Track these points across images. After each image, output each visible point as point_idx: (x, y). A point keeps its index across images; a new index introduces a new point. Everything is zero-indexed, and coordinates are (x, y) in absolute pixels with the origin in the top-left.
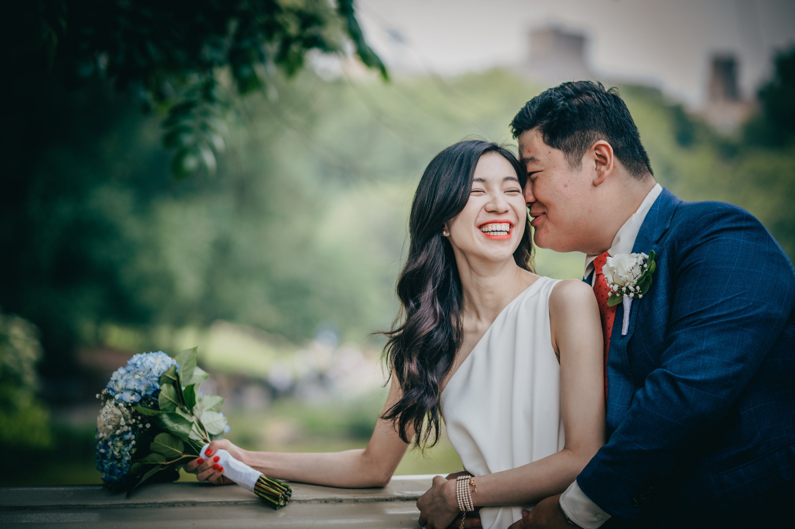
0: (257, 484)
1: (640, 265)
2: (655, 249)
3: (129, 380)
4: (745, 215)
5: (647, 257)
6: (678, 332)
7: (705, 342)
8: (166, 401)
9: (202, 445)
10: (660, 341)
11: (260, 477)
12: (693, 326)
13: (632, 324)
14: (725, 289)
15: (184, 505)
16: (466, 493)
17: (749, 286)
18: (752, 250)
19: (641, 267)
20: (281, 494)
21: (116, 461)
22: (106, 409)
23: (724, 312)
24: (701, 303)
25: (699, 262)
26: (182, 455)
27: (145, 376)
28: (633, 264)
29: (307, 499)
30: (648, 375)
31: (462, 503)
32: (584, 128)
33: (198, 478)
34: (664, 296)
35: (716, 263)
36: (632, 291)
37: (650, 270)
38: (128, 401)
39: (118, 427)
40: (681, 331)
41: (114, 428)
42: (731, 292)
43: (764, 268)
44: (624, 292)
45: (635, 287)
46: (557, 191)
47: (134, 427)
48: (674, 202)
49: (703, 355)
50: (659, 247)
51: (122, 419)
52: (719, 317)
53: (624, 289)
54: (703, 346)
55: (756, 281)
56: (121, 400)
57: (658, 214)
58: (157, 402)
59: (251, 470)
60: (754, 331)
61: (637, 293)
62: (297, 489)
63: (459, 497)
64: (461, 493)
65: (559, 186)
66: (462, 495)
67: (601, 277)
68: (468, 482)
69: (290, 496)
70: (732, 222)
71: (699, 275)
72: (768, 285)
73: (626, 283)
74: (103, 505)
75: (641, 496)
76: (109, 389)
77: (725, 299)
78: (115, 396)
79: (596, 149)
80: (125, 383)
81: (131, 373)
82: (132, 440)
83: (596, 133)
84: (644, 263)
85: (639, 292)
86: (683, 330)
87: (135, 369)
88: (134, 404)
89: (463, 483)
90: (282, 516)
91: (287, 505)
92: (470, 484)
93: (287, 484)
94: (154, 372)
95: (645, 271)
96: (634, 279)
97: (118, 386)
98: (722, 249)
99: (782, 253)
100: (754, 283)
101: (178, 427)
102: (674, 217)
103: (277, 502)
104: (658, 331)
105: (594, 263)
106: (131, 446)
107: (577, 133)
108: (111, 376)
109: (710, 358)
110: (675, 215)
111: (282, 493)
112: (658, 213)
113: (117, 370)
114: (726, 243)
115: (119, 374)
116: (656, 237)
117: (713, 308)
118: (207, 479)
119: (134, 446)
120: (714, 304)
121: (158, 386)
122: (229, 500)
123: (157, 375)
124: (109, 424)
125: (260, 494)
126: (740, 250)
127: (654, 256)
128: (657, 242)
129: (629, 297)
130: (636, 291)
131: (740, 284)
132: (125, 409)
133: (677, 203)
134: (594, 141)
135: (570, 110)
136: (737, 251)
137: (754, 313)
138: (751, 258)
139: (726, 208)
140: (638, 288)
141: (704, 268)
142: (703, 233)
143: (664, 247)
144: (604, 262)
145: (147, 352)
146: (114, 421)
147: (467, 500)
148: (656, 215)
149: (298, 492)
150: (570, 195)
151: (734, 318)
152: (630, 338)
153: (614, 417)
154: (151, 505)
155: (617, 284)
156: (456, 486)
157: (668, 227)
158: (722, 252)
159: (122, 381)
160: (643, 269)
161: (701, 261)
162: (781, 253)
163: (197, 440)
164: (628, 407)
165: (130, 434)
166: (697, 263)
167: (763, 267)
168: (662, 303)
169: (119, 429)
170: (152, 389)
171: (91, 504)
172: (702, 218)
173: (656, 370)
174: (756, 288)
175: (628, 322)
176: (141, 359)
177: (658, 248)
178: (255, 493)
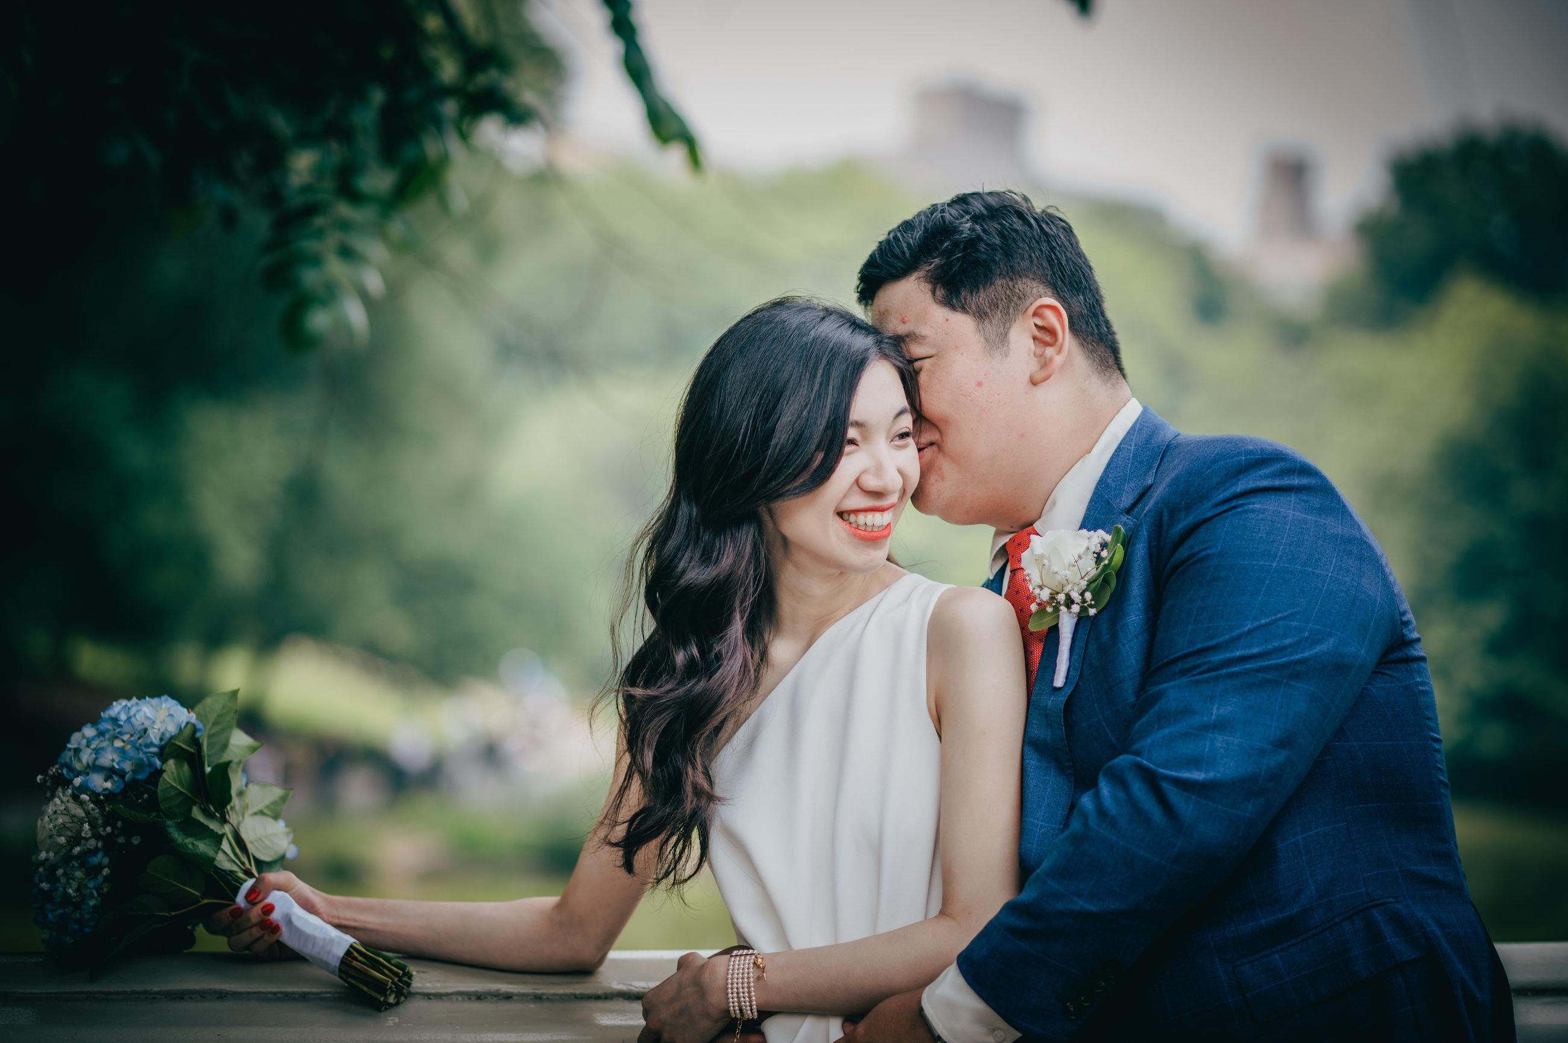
0: (344, 960)
1: (1094, 553)
2: (1124, 524)
3: (102, 749)
4: (1300, 463)
5: (1108, 538)
6: (1164, 686)
7: (1216, 706)
8: (173, 793)
9: (241, 881)
10: (1128, 702)
11: (351, 946)
12: (1195, 675)
13: (1075, 665)
14: (1257, 606)
15: (201, 997)
16: (746, 980)
17: (1302, 600)
18: (1310, 531)
19: (1095, 555)
20: (390, 981)
21: (70, 908)
22: (56, 805)
23: (1255, 650)
24: (1211, 632)
25: (1209, 551)
26: (201, 899)
27: (133, 744)
28: (1082, 550)
29: (443, 991)
30: (1105, 767)
31: (736, 999)
32: (1013, 273)
33: (229, 945)
34: (1139, 616)
35: (1241, 556)
36: (1076, 602)
37: (1113, 563)
38: (99, 790)
39: (76, 840)
40: (1171, 683)
41: (68, 842)
42: (1268, 611)
43: (1333, 566)
44: (1062, 603)
45: (1082, 594)
46: (963, 395)
47: (109, 843)
48: (1164, 436)
49: (1212, 733)
50: (1132, 521)
51: (86, 826)
52: (1244, 659)
53: (1061, 597)
54: (1212, 714)
55: (1317, 591)
56: (84, 789)
57: (1133, 457)
58: (156, 793)
59: (334, 933)
60: (1310, 688)
61: (1085, 605)
62: (424, 972)
63: (732, 989)
64: (735, 980)
65: (966, 384)
66: (737, 983)
67: (1019, 575)
68: (752, 961)
69: (409, 985)
70: (1274, 475)
71: (1208, 578)
72: (1340, 600)
73: (1066, 586)
74: (42, 993)
75: (1083, 998)
76: (62, 766)
77: (1256, 624)
78: (73, 780)
79: (1035, 314)
80: (94, 756)
81: (107, 736)
82: (104, 868)
83: (1035, 284)
84: (1102, 550)
85: (1089, 603)
86: (1174, 683)
87: (114, 730)
88: (110, 796)
89: (742, 962)
90: (392, 1024)
91: (402, 1003)
92: (755, 963)
93: (402, 962)
94: (152, 736)
95: (1102, 564)
96: (1082, 578)
97: (80, 760)
98: (1254, 528)
99: (1367, 538)
100: (1312, 595)
101: (193, 844)
102: (1162, 464)
103: (382, 996)
104: (1126, 682)
105: (1008, 548)
106: (100, 879)
107: (999, 282)
108: (68, 741)
109: (1225, 738)
110: (1165, 459)
111: (393, 980)
112: (1131, 455)
113: (79, 730)
114: (1261, 516)
115: (84, 737)
116: (1126, 500)
117: (1232, 642)
118: (248, 947)
119: (106, 879)
120: (1235, 634)
121: (158, 763)
122: (289, 989)
123: (156, 741)
124: (60, 835)
125: (350, 980)
126: (1287, 532)
127: (1122, 536)
128: (1128, 511)
129: (1070, 612)
130: (1084, 601)
131: (1286, 597)
132: (92, 806)
133: (1170, 436)
134: (1031, 299)
135: (985, 238)
136: (1282, 532)
137: (1311, 652)
138: (1308, 546)
139: (1262, 450)
140: (1088, 596)
141: (1217, 563)
142: (1218, 496)
143: (1142, 520)
144: (1025, 545)
145: (140, 697)
146: (69, 829)
147: (746, 994)
148: (1129, 459)
149: (424, 979)
150: (987, 402)
151: (1272, 662)
152: (1070, 692)
153: (1034, 846)
154: (137, 996)
155: (1049, 588)
156: (729, 966)
157: (1150, 482)
158: (1254, 534)
159: (89, 751)
160: (1099, 559)
161: (1212, 551)
162: (1365, 539)
163: (232, 872)
164: (1062, 827)
165: (100, 855)
166: (1204, 553)
167: (1331, 565)
168: (1135, 627)
169: (79, 844)
170: (148, 769)
171: (21, 991)
172: (1216, 467)
173: (1121, 758)
174: (1317, 603)
175: (1067, 662)
176: (127, 709)
177: (1130, 523)
178: (340, 977)
